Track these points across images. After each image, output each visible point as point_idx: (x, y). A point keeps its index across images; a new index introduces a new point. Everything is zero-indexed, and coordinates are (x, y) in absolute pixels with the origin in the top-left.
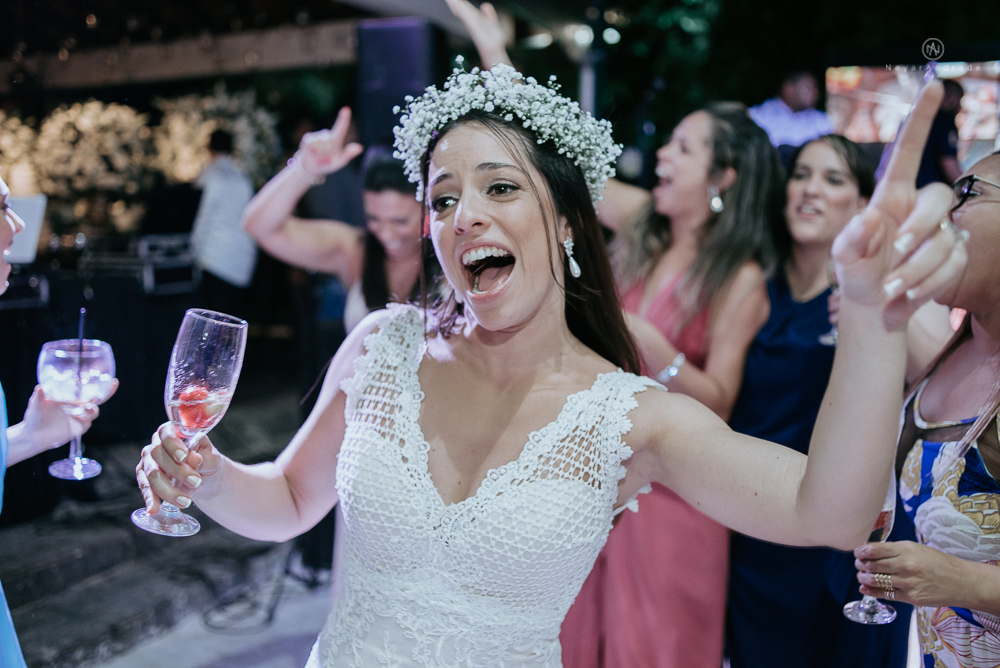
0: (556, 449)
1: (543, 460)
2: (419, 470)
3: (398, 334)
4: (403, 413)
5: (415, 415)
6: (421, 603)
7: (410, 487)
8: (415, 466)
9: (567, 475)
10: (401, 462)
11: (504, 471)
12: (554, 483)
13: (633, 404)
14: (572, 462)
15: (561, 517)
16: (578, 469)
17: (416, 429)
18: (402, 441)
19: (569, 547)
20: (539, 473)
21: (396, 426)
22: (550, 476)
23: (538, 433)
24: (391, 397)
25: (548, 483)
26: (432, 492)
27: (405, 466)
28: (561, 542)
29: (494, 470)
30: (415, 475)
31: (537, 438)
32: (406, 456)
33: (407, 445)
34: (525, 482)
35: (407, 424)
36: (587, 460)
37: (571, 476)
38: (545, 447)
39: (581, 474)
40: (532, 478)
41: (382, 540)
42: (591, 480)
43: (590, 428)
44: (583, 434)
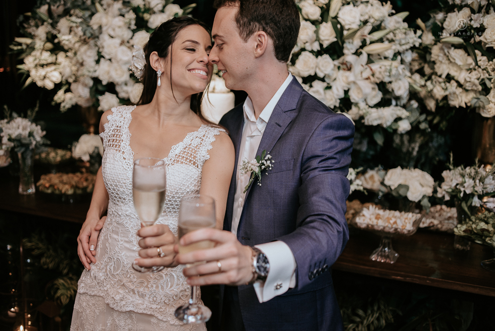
0: (182, 152)
1: (177, 156)
2: (130, 162)
3: (120, 114)
4: (123, 142)
5: (128, 143)
6: (132, 216)
7: (126, 168)
8: (128, 161)
9: (186, 162)
10: (123, 159)
12: (181, 165)
13: (213, 140)
14: (188, 158)
15: (184, 178)
16: (191, 160)
17: (129, 148)
18: (123, 152)
19: (188, 190)
20: (175, 161)
21: (121, 147)
22: (180, 162)
23: (175, 146)
24: (119, 137)
25: (179, 165)
27: (125, 161)
28: (184, 188)
30: (129, 164)
31: (175, 148)
32: (125, 157)
33: (125, 154)
34: (170, 165)
35: (125, 146)
36: (195, 157)
37: (188, 163)
38: (177, 152)
39: (192, 162)
40: (173, 163)
41: (116, 190)
42: (196, 165)
43: (196, 145)
44: (193, 148)
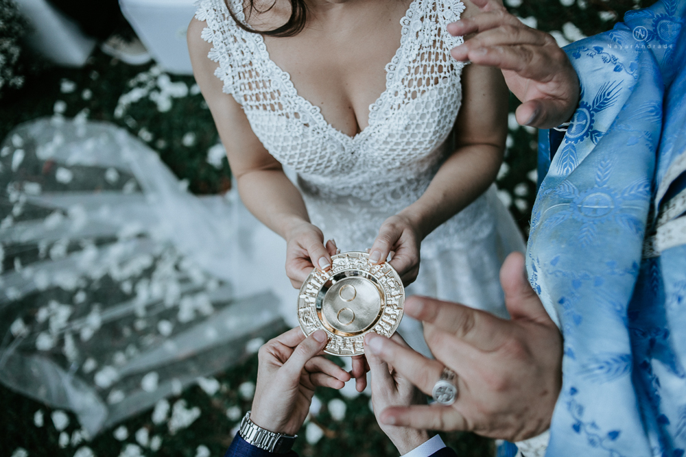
0: (413, 70)
1: (406, 83)
2: (320, 126)
4: (282, 94)
5: (293, 91)
8: (316, 126)
9: (431, 87)
11: (380, 102)
12: (424, 99)
14: (430, 76)
16: (436, 78)
17: (300, 100)
18: (296, 115)
20: (409, 94)
21: (284, 106)
22: (418, 94)
23: (392, 63)
25: (420, 101)
26: (338, 136)
27: (310, 129)
29: (373, 104)
30: (320, 131)
31: (392, 68)
32: (305, 122)
33: (301, 115)
34: (402, 106)
35: (291, 100)
36: (440, 68)
37: (434, 86)
38: (402, 71)
39: (440, 80)
40: (406, 100)
43: (431, 43)
44: (429, 49)
